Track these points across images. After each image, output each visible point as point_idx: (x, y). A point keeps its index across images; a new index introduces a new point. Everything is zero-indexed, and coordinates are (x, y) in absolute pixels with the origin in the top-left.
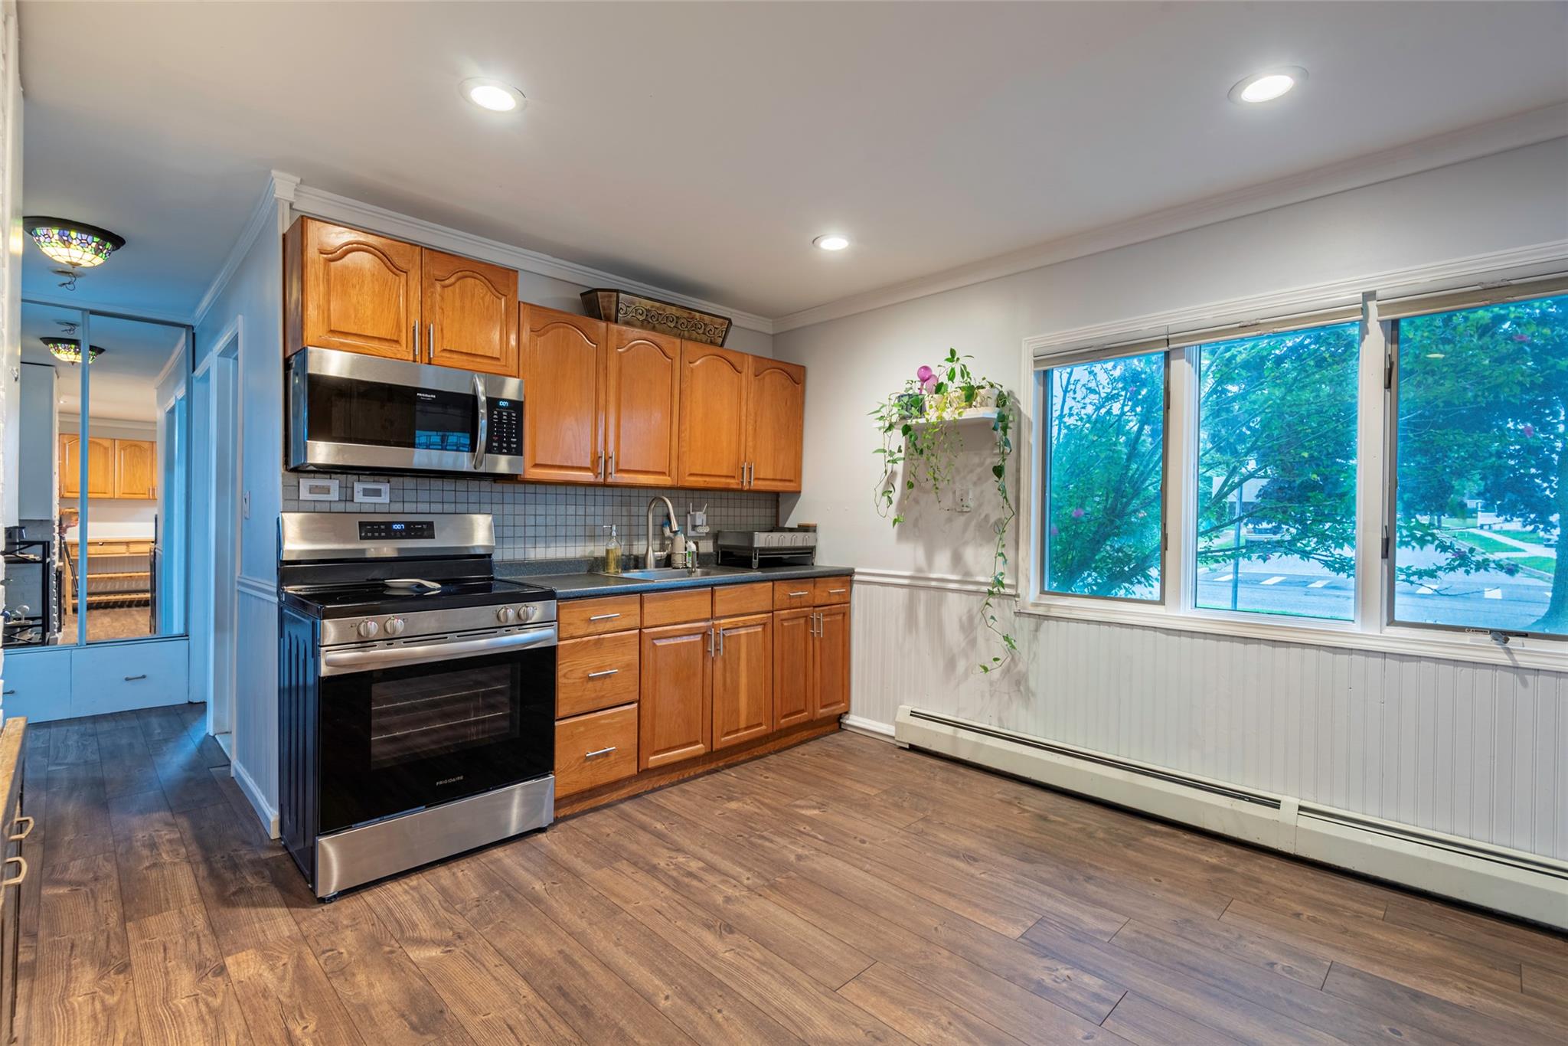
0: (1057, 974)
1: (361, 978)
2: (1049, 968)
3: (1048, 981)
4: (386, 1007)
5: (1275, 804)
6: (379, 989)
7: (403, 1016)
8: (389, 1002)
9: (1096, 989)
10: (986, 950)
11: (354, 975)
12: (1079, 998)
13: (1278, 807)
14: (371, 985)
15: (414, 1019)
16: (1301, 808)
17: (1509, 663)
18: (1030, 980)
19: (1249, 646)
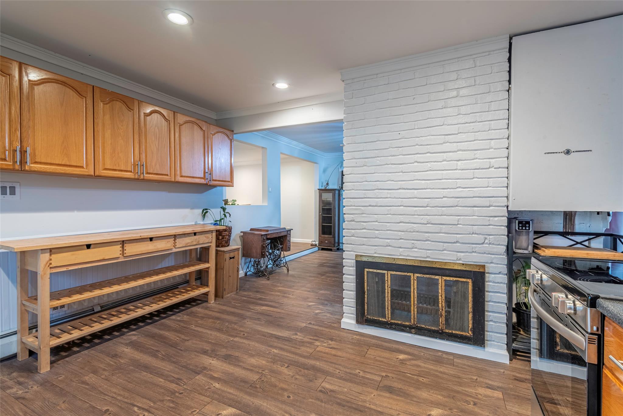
0: (327, 344)
2: (330, 345)
3: (330, 342)
9: (317, 342)
10: (349, 346)
12: (321, 339)
18: (335, 341)
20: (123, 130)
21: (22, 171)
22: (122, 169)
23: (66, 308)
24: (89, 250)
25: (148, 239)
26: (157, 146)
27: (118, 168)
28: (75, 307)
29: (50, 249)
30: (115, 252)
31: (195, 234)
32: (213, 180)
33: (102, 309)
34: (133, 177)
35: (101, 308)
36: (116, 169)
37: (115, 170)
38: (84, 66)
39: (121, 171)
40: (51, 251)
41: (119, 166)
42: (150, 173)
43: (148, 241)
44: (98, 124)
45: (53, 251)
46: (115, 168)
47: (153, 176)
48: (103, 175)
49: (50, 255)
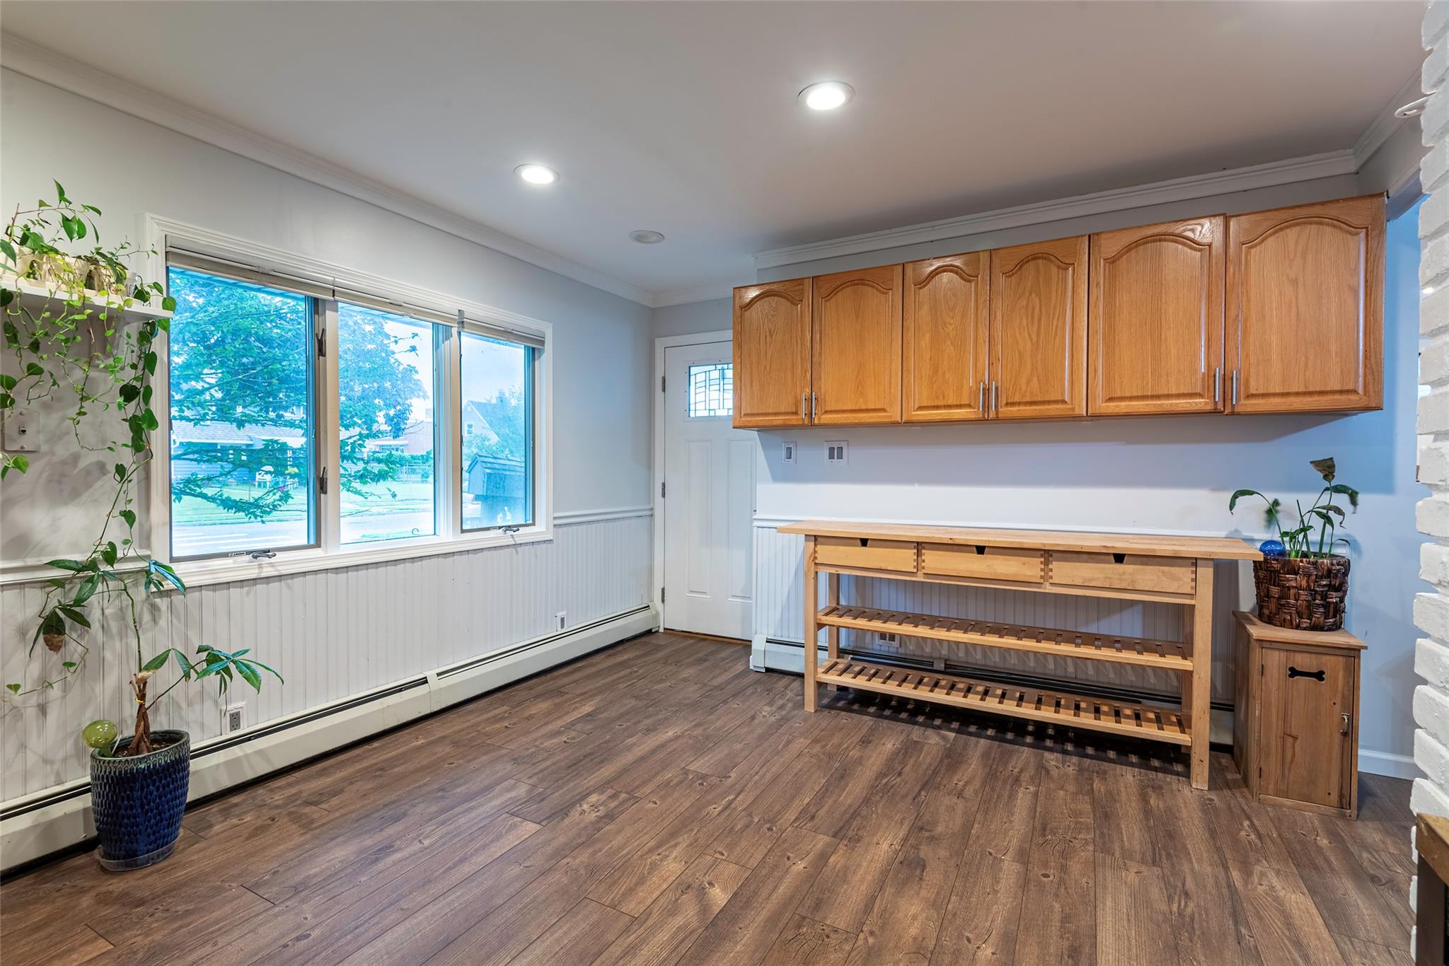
1: (913, 931)
4: (923, 893)
5: (424, 681)
6: (913, 910)
7: (921, 879)
8: (918, 894)
11: (915, 939)
13: (426, 682)
14: (914, 918)
15: (918, 872)
16: (438, 675)
17: (514, 543)
19: (398, 566)
20: (953, 326)
21: (812, 425)
22: (950, 403)
23: (896, 644)
24: (864, 548)
25: (971, 548)
26: (1034, 338)
27: (941, 403)
28: (911, 648)
29: (815, 536)
30: (903, 560)
31: (1119, 558)
32: (1253, 396)
33: (949, 670)
34: (973, 416)
35: (945, 668)
36: (939, 404)
37: (937, 407)
38: (933, 227)
39: (950, 407)
40: (816, 540)
41: (944, 397)
42: (1013, 404)
43: (972, 552)
44: (908, 329)
45: (819, 539)
46: (936, 403)
47: (1022, 408)
48: (915, 418)
49: (815, 545)
